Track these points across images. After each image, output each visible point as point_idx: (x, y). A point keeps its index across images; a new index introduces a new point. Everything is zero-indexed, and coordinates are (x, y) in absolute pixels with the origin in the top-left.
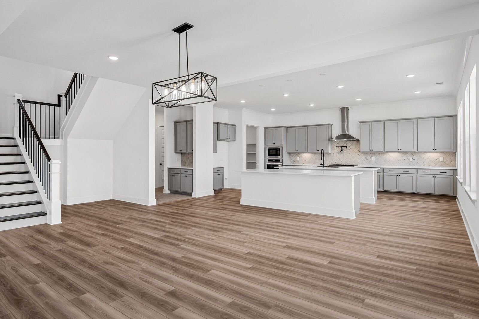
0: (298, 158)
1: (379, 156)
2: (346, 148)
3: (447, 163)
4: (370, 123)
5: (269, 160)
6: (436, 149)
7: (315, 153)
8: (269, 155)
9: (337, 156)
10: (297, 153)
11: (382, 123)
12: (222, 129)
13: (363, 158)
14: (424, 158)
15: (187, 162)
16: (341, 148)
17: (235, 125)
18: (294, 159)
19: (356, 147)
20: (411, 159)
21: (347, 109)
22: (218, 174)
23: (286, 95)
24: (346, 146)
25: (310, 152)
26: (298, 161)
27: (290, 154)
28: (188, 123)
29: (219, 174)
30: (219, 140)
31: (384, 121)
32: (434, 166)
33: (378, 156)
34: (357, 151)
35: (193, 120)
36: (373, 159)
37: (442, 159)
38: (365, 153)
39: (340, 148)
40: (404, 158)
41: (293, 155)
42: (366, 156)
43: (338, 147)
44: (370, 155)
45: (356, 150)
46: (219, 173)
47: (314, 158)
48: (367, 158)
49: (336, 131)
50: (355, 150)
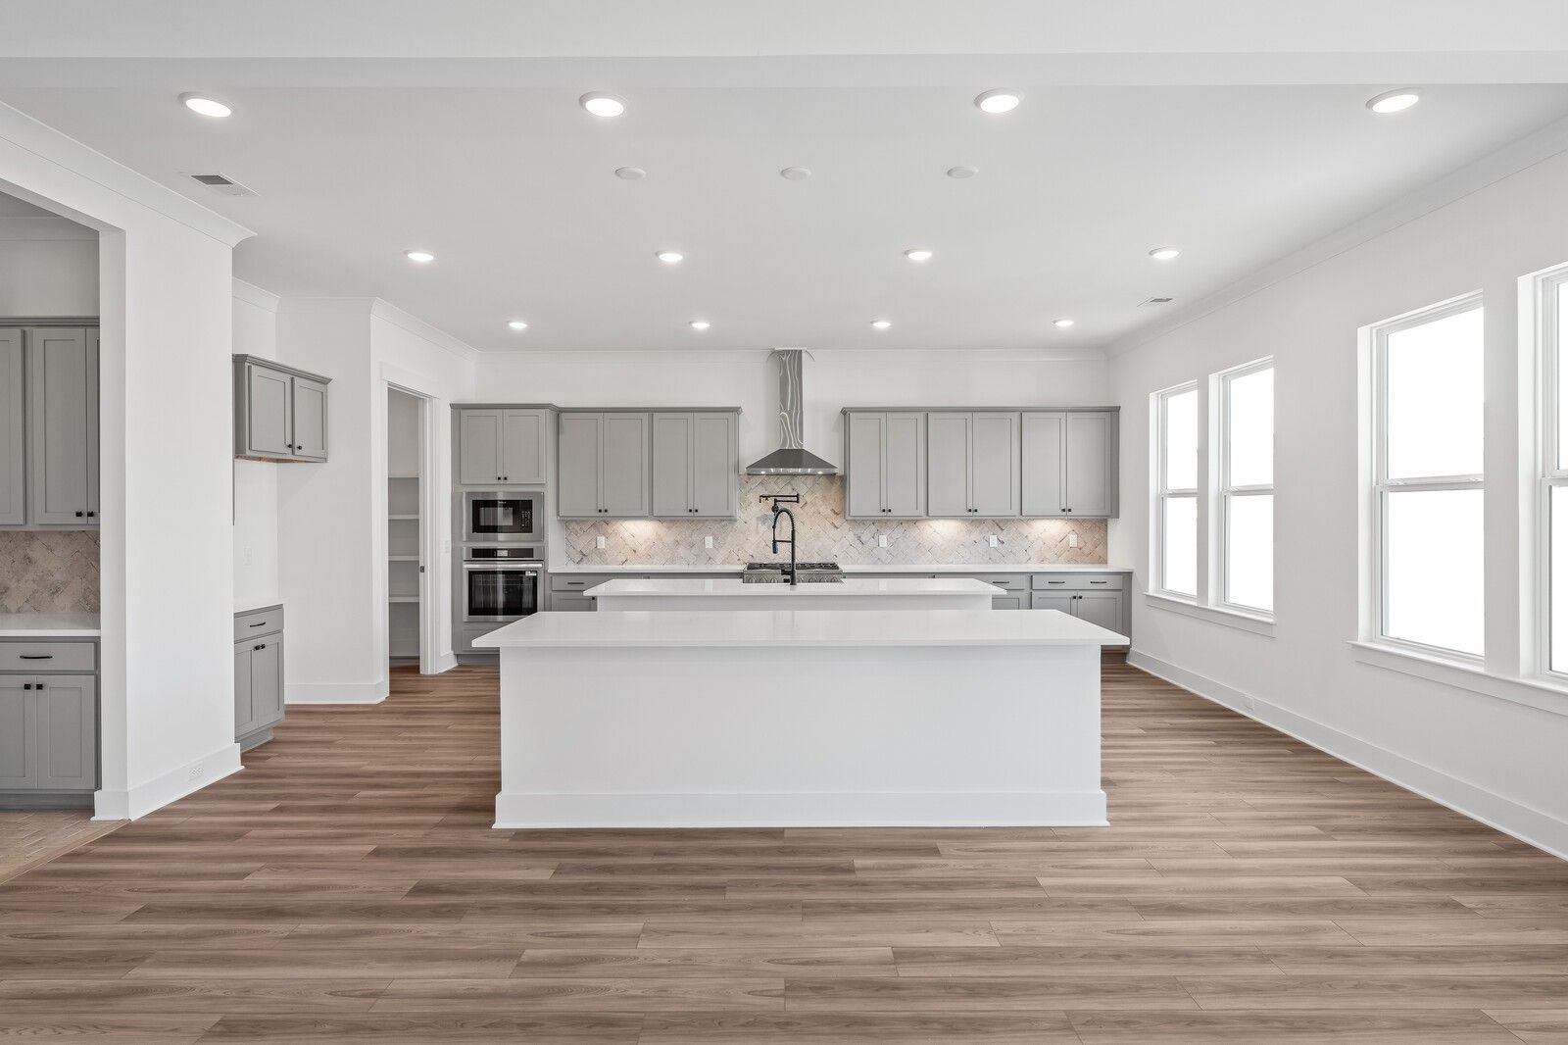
0: (602, 540)
1: (901, 530)
2: (798, 502)
3: (1086, 551)
4: (882, 415)
5: (478, 554)
6: (1070, 510)
7: (671, 521)
8: (477, 527)
9: (757, 533)
10: (603, 518)
11: (921, 416)
12: (265, 390)
13: (851, 536)
14: (1030, 538)
15: (13, 585)
16: (776, 501)
17: (324, 381)
18: (582, 542)
19: (824, 498)
20: (994, 542)
21: (796, 356)
22: (257, 648)
23: (671, 258)
24: (797, 496)
25: (660, 519)
26: (601, 554)
27: (566, 522)
28: (38, 335)
29: (263, 647)
30: (248, 453)
31: (927, 411)
32: (1054, 563)
33: (898, 533)
34: (828, 512)
35: (98, 318)
36: (883, 540)
37: (1073, 540)
38: (859, 522)
39: (771, 502)
40: (974, 537)
41: (577, 528)
42: (859, 532)
43: (767, 497)
44: (873, 528)
45: (826, 510)
46: (259, 642)
47: (669, 539)
48: (863, 539)
49: (756, 440)
50: (821, 510)
